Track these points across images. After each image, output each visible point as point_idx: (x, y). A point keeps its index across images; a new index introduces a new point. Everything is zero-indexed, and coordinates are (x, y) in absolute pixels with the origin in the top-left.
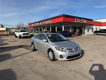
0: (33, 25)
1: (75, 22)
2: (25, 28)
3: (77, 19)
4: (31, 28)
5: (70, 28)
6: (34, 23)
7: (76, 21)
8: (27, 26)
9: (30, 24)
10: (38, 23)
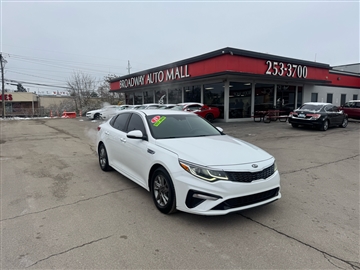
0: (122, 84)
1: (268, 73)
2: (94, 95)
3: (275, 63)
4: (117, 95)
5: (250, 95)
6: (128, 77)
7: (272, 70)
8: (102, 89)
9: (114, 82)
10: (141, 78)
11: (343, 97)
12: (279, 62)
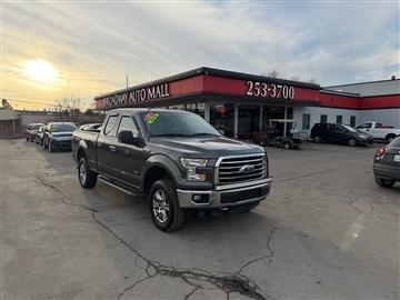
0: (105, 102)
1: (249, 93)
3: (257, 84)
5: (233, 117)
6: (112, 95)
7: (254, 91)
9: (97, 99)
10: (125, 96)
11: (339, 118)
12: (261, 82)
